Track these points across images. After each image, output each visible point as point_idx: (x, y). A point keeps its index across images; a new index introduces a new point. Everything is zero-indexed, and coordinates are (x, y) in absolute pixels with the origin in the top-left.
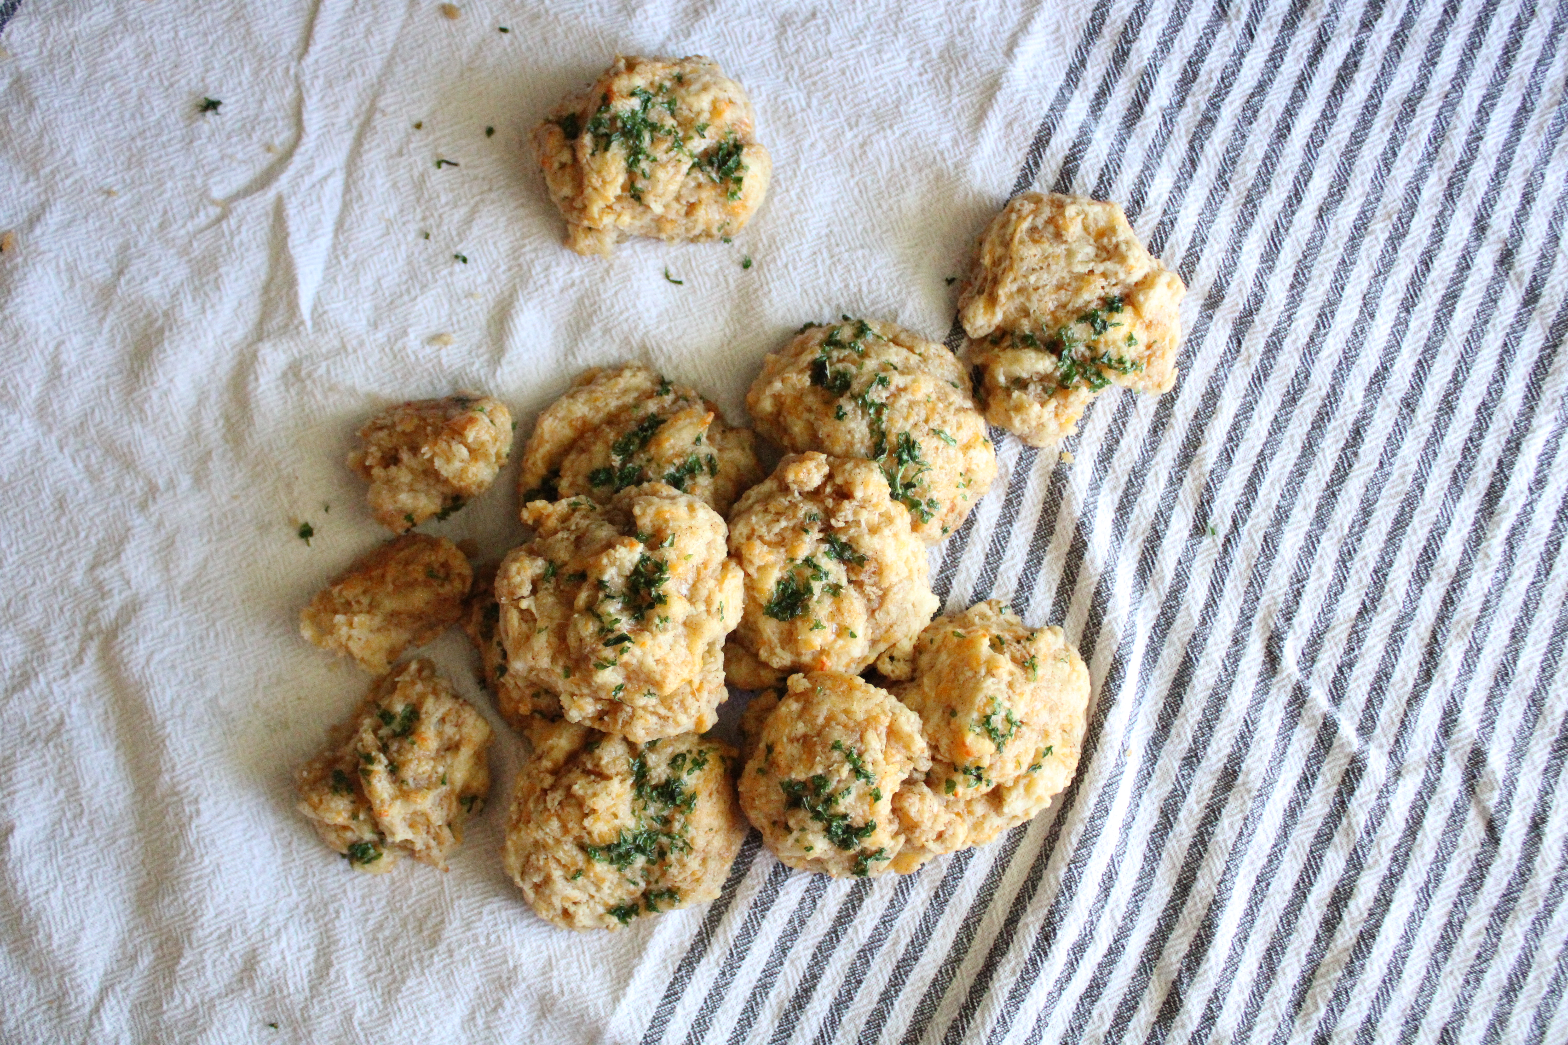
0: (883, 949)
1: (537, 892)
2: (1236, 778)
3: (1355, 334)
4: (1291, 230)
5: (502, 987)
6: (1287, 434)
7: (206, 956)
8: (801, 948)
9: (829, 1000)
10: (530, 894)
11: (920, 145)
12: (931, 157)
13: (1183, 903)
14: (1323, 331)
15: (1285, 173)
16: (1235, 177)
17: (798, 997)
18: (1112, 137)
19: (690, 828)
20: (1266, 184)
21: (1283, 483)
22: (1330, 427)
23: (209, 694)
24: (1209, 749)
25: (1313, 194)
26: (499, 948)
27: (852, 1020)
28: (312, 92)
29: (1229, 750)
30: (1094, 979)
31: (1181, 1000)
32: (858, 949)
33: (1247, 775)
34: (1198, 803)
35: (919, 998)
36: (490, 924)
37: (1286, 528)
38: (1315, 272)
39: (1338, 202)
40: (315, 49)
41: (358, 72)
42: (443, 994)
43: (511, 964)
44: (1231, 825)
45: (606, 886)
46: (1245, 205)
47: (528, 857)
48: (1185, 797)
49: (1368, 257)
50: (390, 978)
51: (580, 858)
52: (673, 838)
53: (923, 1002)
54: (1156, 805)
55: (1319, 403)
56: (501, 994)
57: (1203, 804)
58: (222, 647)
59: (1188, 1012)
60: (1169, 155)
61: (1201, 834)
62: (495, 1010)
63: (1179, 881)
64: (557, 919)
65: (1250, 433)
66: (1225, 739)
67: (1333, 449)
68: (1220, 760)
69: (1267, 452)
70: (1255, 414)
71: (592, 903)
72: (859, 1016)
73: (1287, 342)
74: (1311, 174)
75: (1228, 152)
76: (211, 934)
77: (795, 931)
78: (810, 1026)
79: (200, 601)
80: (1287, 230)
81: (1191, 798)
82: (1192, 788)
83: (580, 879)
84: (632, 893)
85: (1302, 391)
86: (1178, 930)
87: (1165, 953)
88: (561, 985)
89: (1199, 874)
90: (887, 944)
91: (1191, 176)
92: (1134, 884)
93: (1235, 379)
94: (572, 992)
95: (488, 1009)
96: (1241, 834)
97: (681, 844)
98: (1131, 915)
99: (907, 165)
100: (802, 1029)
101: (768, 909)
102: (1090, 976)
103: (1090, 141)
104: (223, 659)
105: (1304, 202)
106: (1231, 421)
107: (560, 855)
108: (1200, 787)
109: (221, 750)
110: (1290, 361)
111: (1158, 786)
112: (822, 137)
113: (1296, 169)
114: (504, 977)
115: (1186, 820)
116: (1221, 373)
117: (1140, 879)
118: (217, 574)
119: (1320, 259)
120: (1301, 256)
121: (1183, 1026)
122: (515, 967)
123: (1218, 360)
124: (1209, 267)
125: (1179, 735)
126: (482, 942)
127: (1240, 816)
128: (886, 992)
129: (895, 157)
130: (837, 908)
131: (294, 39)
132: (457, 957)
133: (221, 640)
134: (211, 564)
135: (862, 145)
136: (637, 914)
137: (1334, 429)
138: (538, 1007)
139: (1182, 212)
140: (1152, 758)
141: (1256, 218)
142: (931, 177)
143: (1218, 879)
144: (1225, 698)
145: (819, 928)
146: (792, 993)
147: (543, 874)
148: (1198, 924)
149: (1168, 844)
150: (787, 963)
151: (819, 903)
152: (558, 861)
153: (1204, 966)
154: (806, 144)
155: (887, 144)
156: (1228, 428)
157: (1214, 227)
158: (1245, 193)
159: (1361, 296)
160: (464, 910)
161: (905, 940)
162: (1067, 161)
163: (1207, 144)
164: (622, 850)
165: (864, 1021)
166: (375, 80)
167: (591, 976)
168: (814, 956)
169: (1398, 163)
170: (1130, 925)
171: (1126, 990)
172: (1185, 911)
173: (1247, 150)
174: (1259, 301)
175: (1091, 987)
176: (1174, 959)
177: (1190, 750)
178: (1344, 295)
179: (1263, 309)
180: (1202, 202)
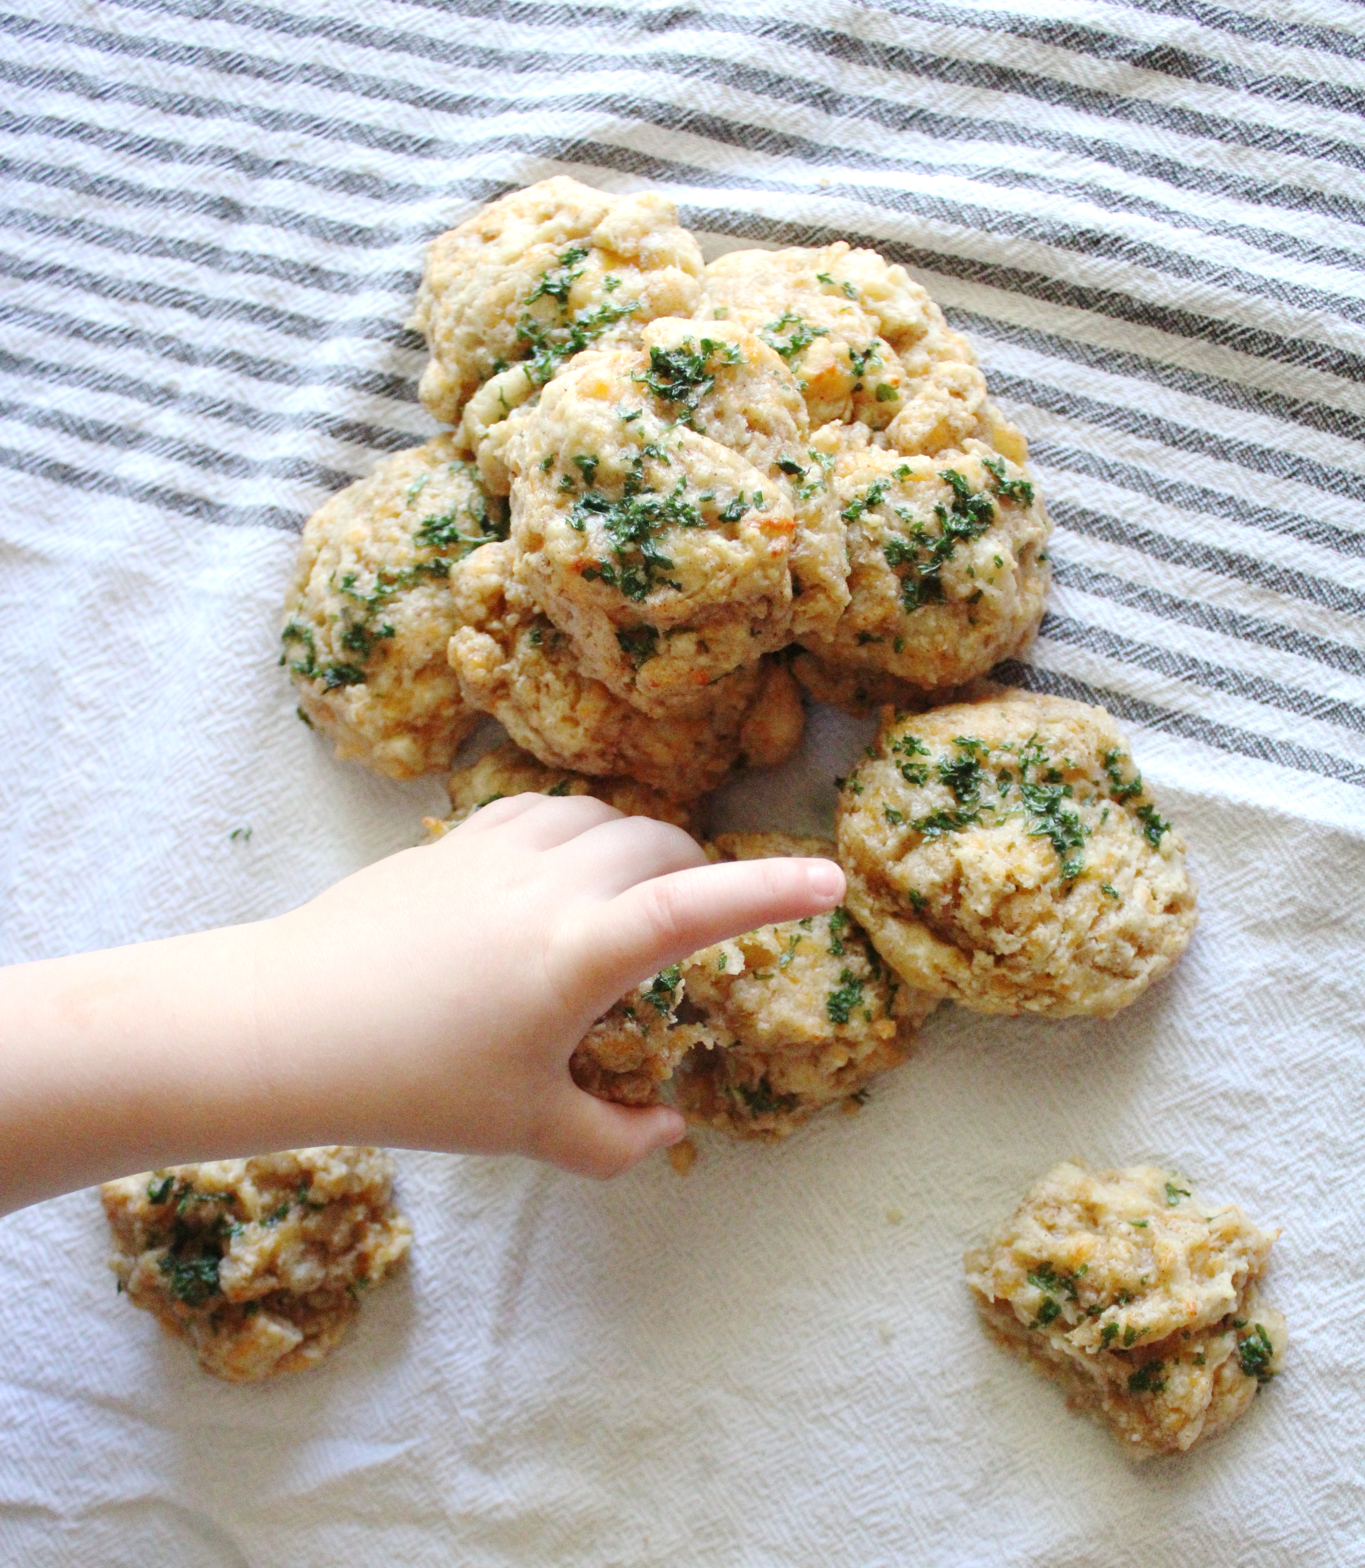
0: (1150, 468)
1: (1151, 952)
2: (843, 37)
3: (245, 19)
4: (124, 129)
5: (1305, 988)
6: (383, 74)
7: (1343, 1447)
8: (1168, 583)
9: (1237, 528)
10: (1155, 962)
11: (73, 630)
12: (88, 613)
13: (1024, 75)
14: (248, 63)
15: (51, 151)
16: (64, 214)
17: (1242, 573)
18: (38, 383)
19: (1007, 741)
20: (67, 172)
21: (448, 67)
22: (367, 24)
23: (962, 1506)
24: (810, 79)
25: (74, 110)
26: (1248, 1004)
27: (1261, 493)
28: (98, 1491)
29: (807, 52)
30: (1149, 173)
31: (1159, 49)
32: (1157, 504)
33: (836, 21)
34: (884, 82)
35: (1213, 406)
36: (1217, 1025)
37: (506, 50)
38: (175, 89)
39: (80, 76)
40: (40, 1496)
41: (62, 1431)
42: (1332, 1076)
43: (1268, 980)
44: (907, 30)
45: (1119, 852)
46: (100, 194)
47: (1102, 969)
48: (878, 101)
49: (145, 24)
50: (1320, 1158)
51: (1083, 890)
52: (1027, 762)
53: (1217, 400)
54: (896, 137)
55: (338, 44)
56: (1315, 989)
57: (885, 75)
58: (889, 1500)
59: (1172, 34)
60: (48, 304)
61: (926, 69)
62: (1343, 996)
63: (994, 86)
64: (1184, 920)
65: (390, 124)
66: (793, 59)
67: (394, 13)
68: (822, 63)
69: (411, 95)
70: (364, 121)
71: (1148, 873)
72: (1253, 484)
73: (269, 105)
74: (49, 119)
75: (32, 229)
76: (1308, 1444)
77: (1144, 595)
78: (1280, 548)
79: (827, 1548)
80: (124, 135)
81: (879, 92)
82: (867, 94)
83: (1115, 888)
84: (1122, 818)
85: (326, 69)
86: (1064, 74)
87: (1097, 85)
88: (1282, 904)
89: (981, 60)
90: (1144, 466)
91: (71, 271)
92: (1008, 145)
93: (322, 158)
94: (1287, 887)
95: (1344, 1006)
96: (917, 15)
97: (1033, 751)
98: (1052, 141)
99: (102, 643)
100: (1286, 558)
101: (1118, 637)
102: (1145, 179)
103: (56, 413)
104: (907, 1496)
105: (85, 120)
106: (378, 151)
107: (1086, 918)
108: (863, 83)
109: (1037, 1473)
110: (292, 94)
111: (869, 139)
112: (77, 764)
113: (45, 138)
114: (1289, 987)
115: (910, 93)
116: (317, 176)
117: (999, 138)
118: (785, 1530)
119: (156, 85)
120: (157, 110)
121: (1194, 39)
122: (1271, 974)
123: (302, 184)
124: (189, 225)
125: (796, 123)
126: (1245, 1029)
127: (893, 21)
128: (1213, 453)
129: (94, 661)
130: (1102, 544)
131: (31, 1531)
132: (1273, 1063)
133: (879, 1504)
134: (771, 1541)
135: (82, 707)
136: (1150, 807)
137: (368, 17)
138: (1324, 932)
139: (128, 277)
140: (834, 153)
141: (115, 176)
142: (114, 608)
143: (982, 32)
144: (736, 66)
145: (1134, 562)
146: (1238, 582)
147: (1120, 942)
148: (1049, 47)
149: (948, 111)
150: (1195, 599)
151: (1098, 570)
152: (1095, 922)
153: (1106, 27)
154: (88, 786)
155: (78, 674)
156: (387, 154)
157: (138, 231)
158: (84, 197)
159: (197, 24)
160: (1203, 1066)
161: (1133, 442)
162: (87, 438)
163: (25, 258)
164: (1059, 830)
165: (1259, 476)
166: (72, 1405)
167: (1258, 864)
168: (1178, 562)
169: (22, 12)
170: (1065, 139)
171: (1157, 128)
172: (1034, 70)
173: (28, 206)
174: (221, 152)
175: (1160, 175)
176: (1102, 70)
177: (814, 104)
178: (198, 44)
179: (229, 143)
180: (107, 252)
